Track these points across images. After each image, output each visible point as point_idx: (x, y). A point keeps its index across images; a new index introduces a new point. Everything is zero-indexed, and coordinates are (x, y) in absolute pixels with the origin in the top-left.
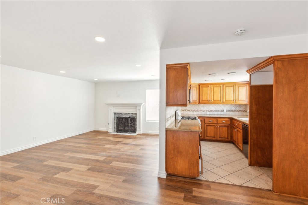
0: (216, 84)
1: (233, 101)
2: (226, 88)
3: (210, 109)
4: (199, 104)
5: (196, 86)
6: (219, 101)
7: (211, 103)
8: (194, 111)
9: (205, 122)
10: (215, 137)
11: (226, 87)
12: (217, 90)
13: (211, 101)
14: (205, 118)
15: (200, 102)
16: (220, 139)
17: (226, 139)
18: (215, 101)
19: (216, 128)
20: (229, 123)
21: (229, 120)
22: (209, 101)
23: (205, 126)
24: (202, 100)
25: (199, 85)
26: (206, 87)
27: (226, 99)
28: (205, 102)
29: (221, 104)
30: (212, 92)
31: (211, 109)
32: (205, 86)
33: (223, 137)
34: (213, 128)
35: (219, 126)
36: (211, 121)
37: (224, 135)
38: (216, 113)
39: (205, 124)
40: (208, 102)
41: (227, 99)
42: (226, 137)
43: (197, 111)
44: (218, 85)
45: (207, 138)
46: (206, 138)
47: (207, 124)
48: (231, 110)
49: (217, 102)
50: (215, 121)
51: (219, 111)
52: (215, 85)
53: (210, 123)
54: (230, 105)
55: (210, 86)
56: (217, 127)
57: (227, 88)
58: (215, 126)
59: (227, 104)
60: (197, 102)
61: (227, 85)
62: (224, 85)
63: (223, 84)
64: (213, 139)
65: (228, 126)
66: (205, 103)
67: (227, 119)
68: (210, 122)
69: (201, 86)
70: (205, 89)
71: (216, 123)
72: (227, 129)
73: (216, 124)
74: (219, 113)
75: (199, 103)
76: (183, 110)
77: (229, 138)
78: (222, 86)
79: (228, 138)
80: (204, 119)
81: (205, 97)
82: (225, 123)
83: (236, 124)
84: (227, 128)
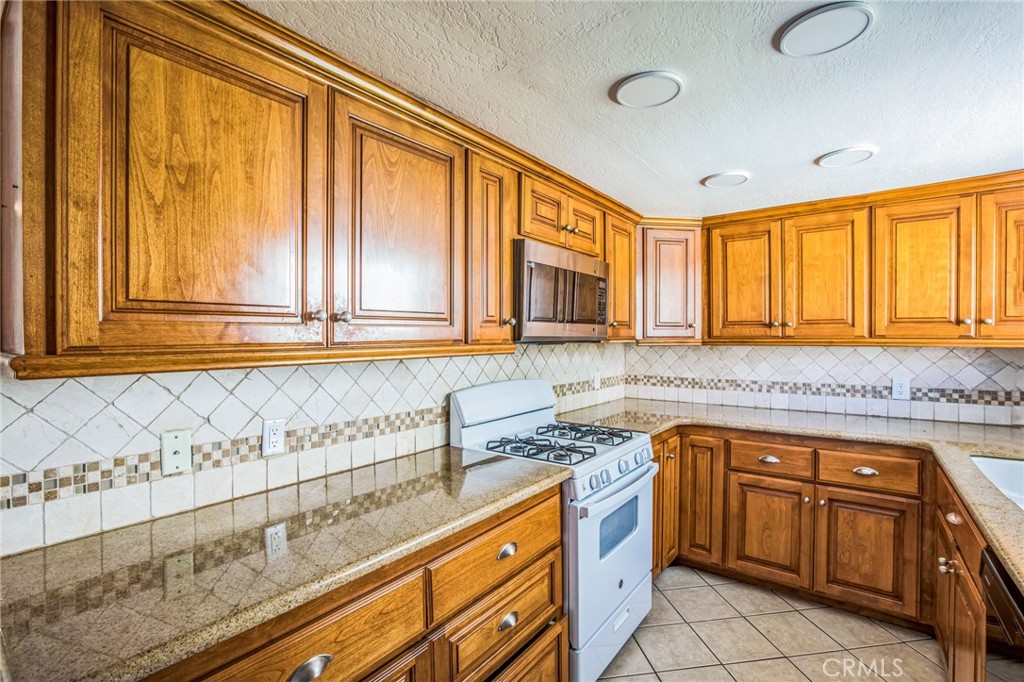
0: (813, 208)
1: (959, 322)
2: (893, 234)
3: (791, 380)
4: (704, 343)
5: (682, 235)
6: (842, 321)
7: (786, 340)
8: (694, 383)
9: (734, 463)
10: (795, 570)
11: (895, 220)
12: (825, 249)
13: (784, 325)
14: (729, 436)
15: (716, 332)
16: (835, 591)
17: (886, 604)
18: (810, 323)
19: (805, 509)
20: (910, 486)
21: (915, 463)
22: (770, 325)
23: (734, 489)
24: (726, 323)
25: (708, 226)
26: (752, 236)
27: (893, 307)
28: (747, 331)
29: (856, 342)
30: (792, 267)
31: (800, 380)
32: (743, 229)
33: (857, 580)
34: (783, 505)
35: (831, 500)
36: (772, 459)
37: (866, 568)
38: (834, 404)
39: (734, 477)
40: (760, 331)
41: (903, 311)
42: (886, 583)
43: (715, 385)
44: (831, 217)
45: (740, 562)
46: (733, 564)
47: (747, 477)
48: (950, 386)
49: (827, 330)
50: (802, 463)
51: (853, 391)
52: (813, 220)
53: (764, 469)
54: (941, 353)
55: (775, 227)
56: (815, 507)
57: (904, 229)
58: (800, 494)
59: (918, 348)
60: (698, 332)
61: (897, 210)
62: (880, 213)
63: (870, 205)
64: (787, 577)
65: (903, 512)
66: (742, 341)
67: (893, 459)
68: (763, 462)
69: (716, 234)
70: (746, 253)
71: (808, 474)
72: (888, 526)
73: (809, 488)
74: (857, 404)
75: (710, 339)
76: (636, 380)
77: (911, 594)
78: (861, 217)
79: (897, 595)
80: (727, 443)
81: (745, 304)
82: (876, 483)
83: (953, 518)
84: (896, 521)
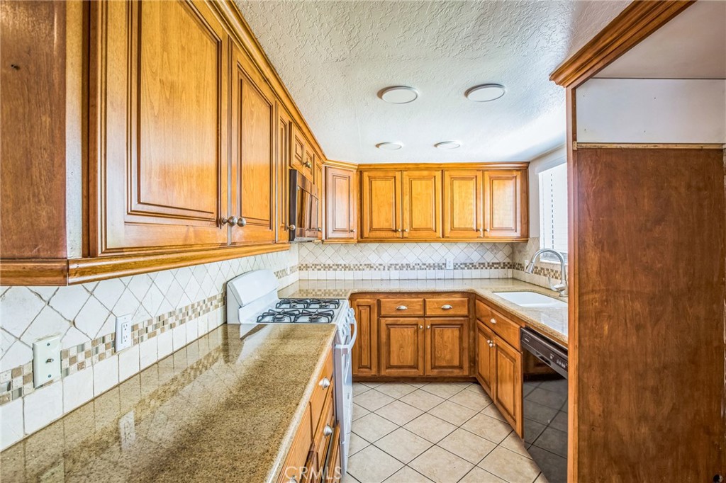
0: (417, 167)
1: (477, 230)
2: (452, 185)
3: (400, 262)
4: (359, 242)
5: (347, 174)
6: (431, 229)
7: (404, 240)
8: (345, 267)
9: (383, 313)
10: (415, 367)
11: (453, 178)
12: (423, 189)
13: (403, 231)
14: (380, 297)
15: (366, 234)
16: (435, 373)
17: (456, 372)
18: (416, 230)
19: (420, 331)
20: (465, 312)
21: (466, 299)
22: (396, 231)
23: (383, 327)
24: (371, 229)
25: (361, 171)
26: (385, 178)
27: (452, 222)
28: (383, 234)
29: (436, 240)
30: (407, 198)
31: (405, 262)
32: (380, 174)
33: (445, 364)
34: (409, 332)
35: (432, 325)
36: (403, 307)
37: (448, 357)
38: (421, 274)
39: (383, 321)
40: (391, 234)
41: (456, 225)
42: (456, 363)
43: (358, 268)
44: (425, 173)
45: (387, 370)
46: (384, 372)
47: (390, 320)
48: (468, 262)
49: (424, 234)
50: (418, 307)
51: (429, 266)
52: (417, 173)
53: (399, 313)
54: (465, 245)
55: (398, 175)
56: (425, 330)
57: (456, 183)
58: (417, 325)
59: (456, 242)
60: (355, 235)
61: (455, 174)
62: (446, 173)
63: (443, 169)
64: (412, 372)
65: (462, 325)
66: (381, 240)
67: (457, 299)
68: (399, 310)
69: (366, 175)
70: (382, 188)
71: (421, 313)
72: (457, 333)
73: (422, 319)
74: (431, 273)
75: (362, 239)
76: (307, 267)
77: (466, 365)
78: (438, 174)
79: (461, 367)
80: (379, 302)
81: (382, 218)
82: (451, 312)
83: (493, 321)
84: (459, 330)
